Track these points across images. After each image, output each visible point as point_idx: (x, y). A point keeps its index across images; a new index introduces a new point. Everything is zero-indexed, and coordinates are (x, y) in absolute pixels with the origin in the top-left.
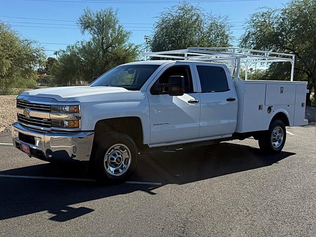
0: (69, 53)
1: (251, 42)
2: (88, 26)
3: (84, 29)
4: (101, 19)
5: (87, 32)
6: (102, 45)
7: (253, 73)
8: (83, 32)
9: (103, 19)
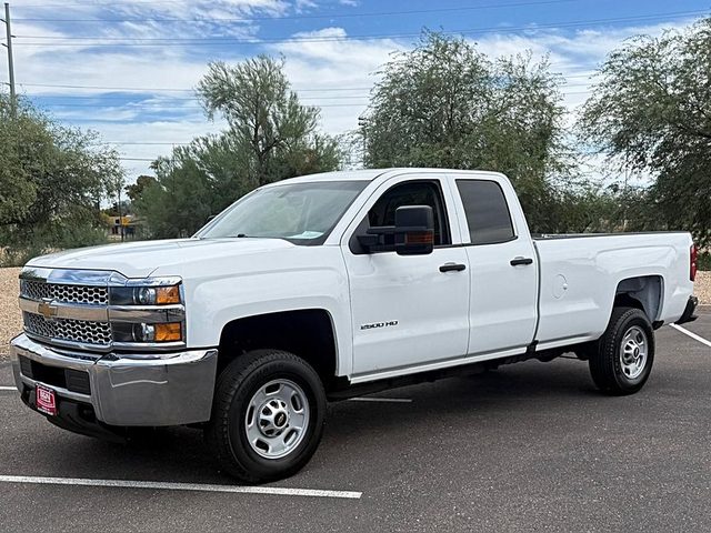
0: (179, 165)
1: (611, 118)
2: (223, 101)
3: (214, 106)
4: (251, 83)
5: (219, 113)
6: (255, 142)
7: (618, 195)
8: (211, 116)
9: (255, 83)
